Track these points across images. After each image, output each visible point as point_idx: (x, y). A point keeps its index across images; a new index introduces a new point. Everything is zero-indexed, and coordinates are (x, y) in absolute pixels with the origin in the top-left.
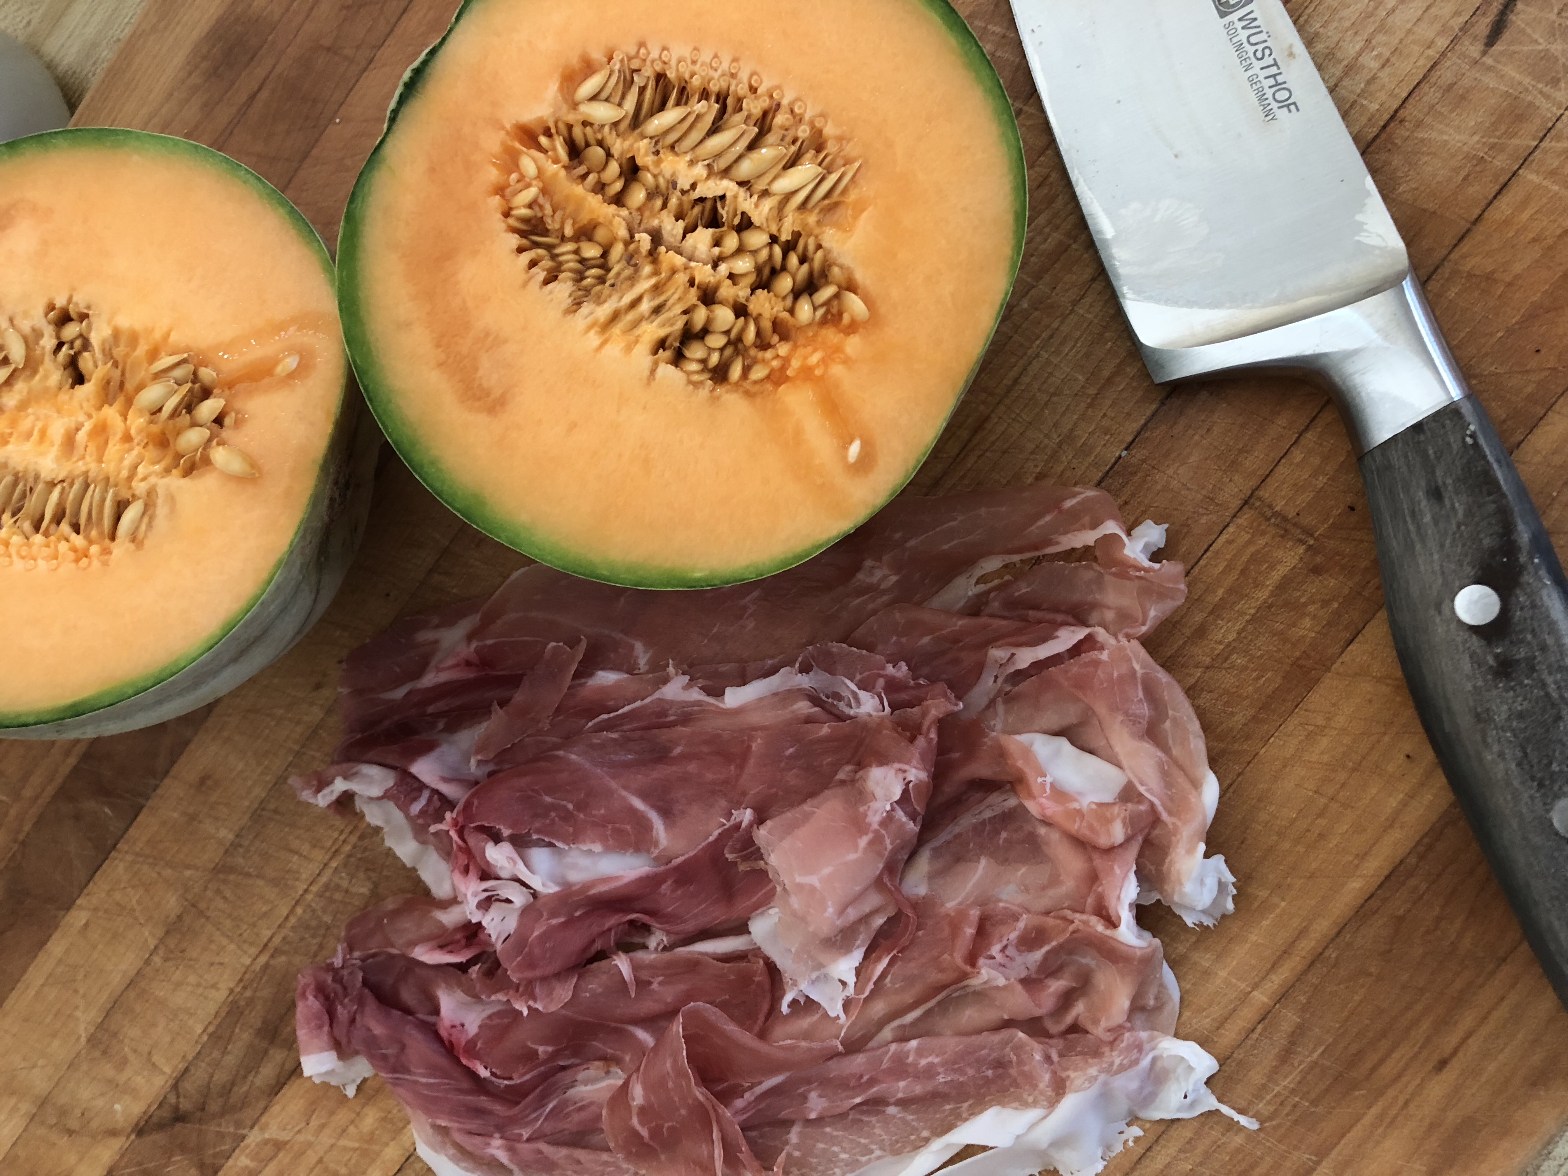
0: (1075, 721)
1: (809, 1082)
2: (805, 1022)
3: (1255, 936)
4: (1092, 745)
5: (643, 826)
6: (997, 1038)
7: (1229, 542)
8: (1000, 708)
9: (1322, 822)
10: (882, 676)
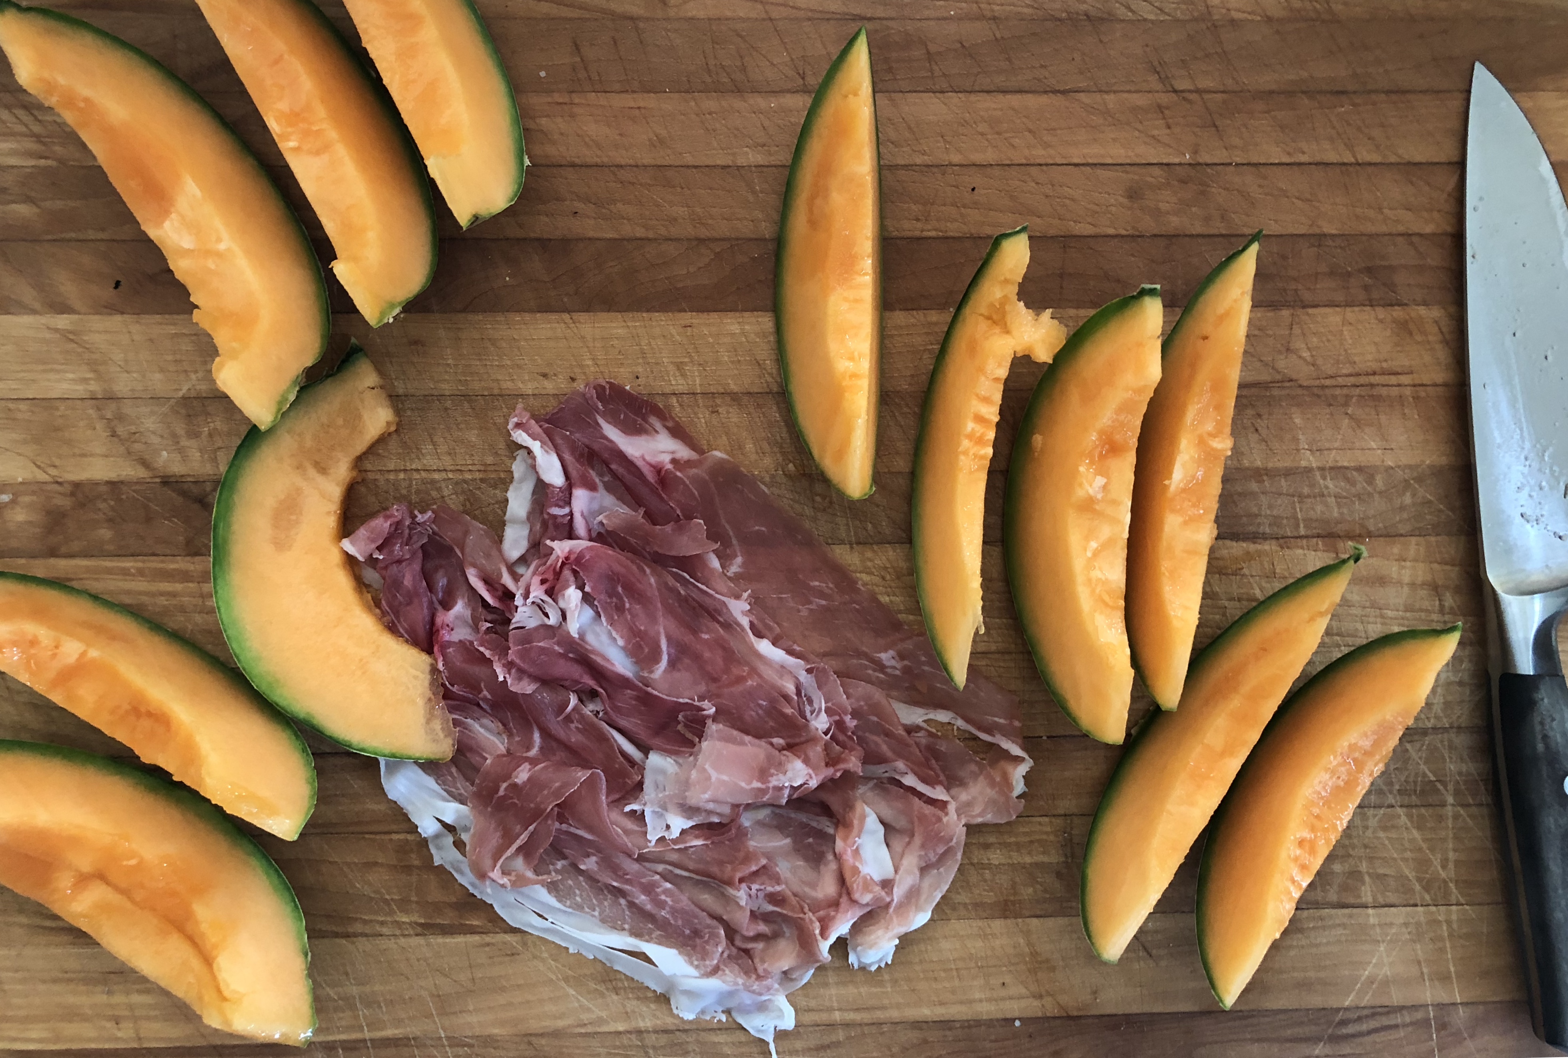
0: (898, 827)
1: (599, 851)
2: (630, 825)
3: (864, 990)
4: (890, 844)
5: (655, 658)
6: (709, 921)
7: (1040, 824)
8: (871, 784)
9: (943, 974)
10: (840, 715)
